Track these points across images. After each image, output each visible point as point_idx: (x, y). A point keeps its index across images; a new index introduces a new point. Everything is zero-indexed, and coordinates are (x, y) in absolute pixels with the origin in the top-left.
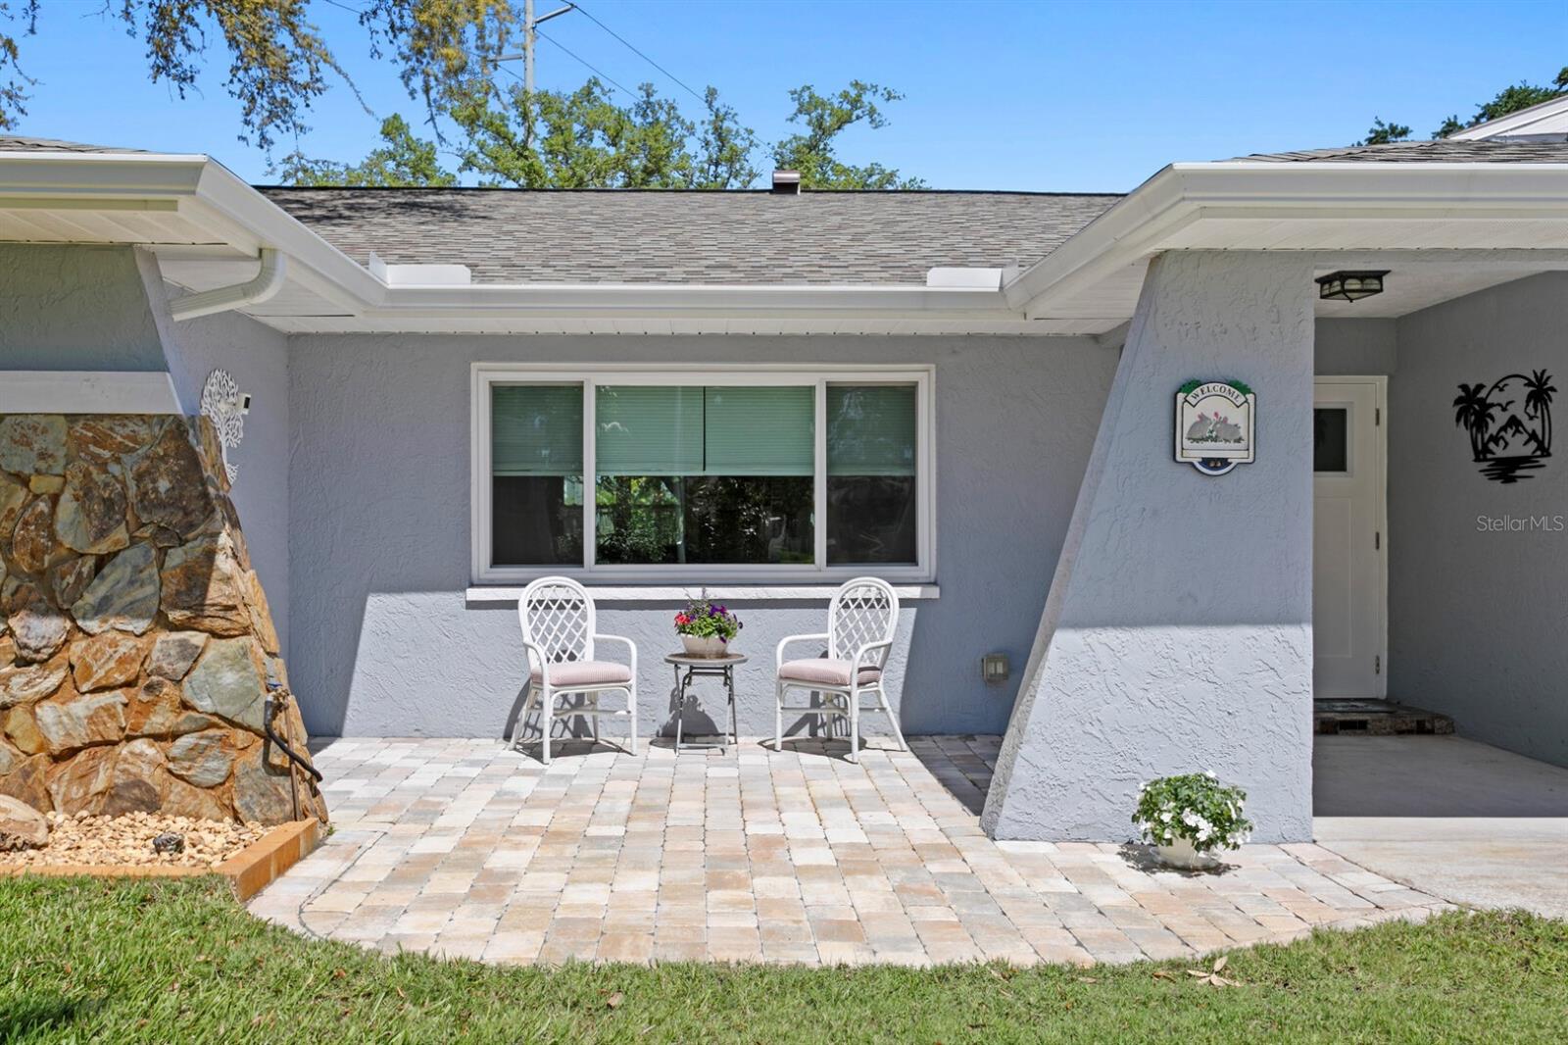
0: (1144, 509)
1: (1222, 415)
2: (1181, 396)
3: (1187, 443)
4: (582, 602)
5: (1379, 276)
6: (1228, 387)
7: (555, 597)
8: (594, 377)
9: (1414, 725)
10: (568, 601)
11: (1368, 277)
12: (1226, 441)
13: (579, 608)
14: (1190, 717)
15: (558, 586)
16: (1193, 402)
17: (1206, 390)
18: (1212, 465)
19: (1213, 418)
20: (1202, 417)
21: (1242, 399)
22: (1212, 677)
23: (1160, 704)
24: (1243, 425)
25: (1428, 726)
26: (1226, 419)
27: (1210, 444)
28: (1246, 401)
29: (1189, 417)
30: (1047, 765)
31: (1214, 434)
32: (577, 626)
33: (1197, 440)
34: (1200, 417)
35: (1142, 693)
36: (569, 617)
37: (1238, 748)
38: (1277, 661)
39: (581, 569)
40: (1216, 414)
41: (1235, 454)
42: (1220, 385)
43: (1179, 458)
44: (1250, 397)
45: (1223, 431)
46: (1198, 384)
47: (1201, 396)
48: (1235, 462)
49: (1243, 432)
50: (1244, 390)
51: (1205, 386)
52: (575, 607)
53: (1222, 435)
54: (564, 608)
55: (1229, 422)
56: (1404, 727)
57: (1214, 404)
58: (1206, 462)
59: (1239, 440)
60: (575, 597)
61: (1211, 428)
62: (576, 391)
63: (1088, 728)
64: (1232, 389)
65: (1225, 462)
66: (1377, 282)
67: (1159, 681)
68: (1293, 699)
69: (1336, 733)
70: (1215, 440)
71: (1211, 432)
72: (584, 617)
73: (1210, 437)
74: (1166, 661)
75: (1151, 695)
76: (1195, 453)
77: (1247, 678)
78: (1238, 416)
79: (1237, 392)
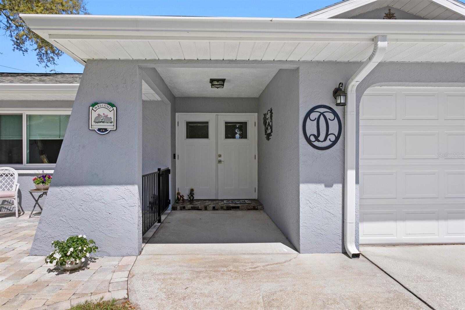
0: (80, 146)
1: (106, 114)
2: (91, 108)
3: (93, 123)
4: (14, 174)
5: (223, 80)
6: (107, 105)
7: (4, 173)
8: (25, 112)
9: (252, 207)
10: (9, 174)
11: (215, 81)
12: (107, 123)
13: (13, 176)
14: (96, 215)
15: (6, 170)
16: (95, 110)
17: (99, 106)
18: (101, 131)
19: (103, 115)
20: (99, 115)
21: (112, 109)
22: (103, 201)
23: (86, 210)
24: (113, 117)
25: (256, 208)
26: (107, 115)
27: (101, 124)
28: (113, 110)
29: (94, 115)
30: (47, 230)
31: (103, 120)
32: (12, 181)
33: (97, 122)
34: (98, 115)
35: (80, 207)
36: (9, 178)
37: (113, 225)
38: (126, 196)
39: (22, 165)
40: (104, 114)
41: (109, 127)
42: (104, 104)
43: (90, 128)
44: (115, 108)
45: (107, 119)
46: (96, 104)
47: (98, 108)
48: (109, 130)
49: (113, 120)
50: (112, 105)
51: (99, 105)
52: (12, 175)
53: (106, 121)
54: (8, 176)
55: (108, 116)
56: (250, 208)
57: (103, 111)
58: (99, 130)
59: (111, 122)
60: (11, 173)
61: (102, 118)
62: (20, 116)
63: (61, 218)
64: (109, 106)
65: (106, 130)
66: (222, 82)
67: (85, 202)
68: (131, 208)
69: (231, 210)
70: (103, 122)
71: (102, 120)
72: (14, 178)
73: (102, 121)
74: (88, 196)
75: (83, 207)
76: (96, 127)
77: (115, 201)
78: (111, 115)
79: (110, 107)
